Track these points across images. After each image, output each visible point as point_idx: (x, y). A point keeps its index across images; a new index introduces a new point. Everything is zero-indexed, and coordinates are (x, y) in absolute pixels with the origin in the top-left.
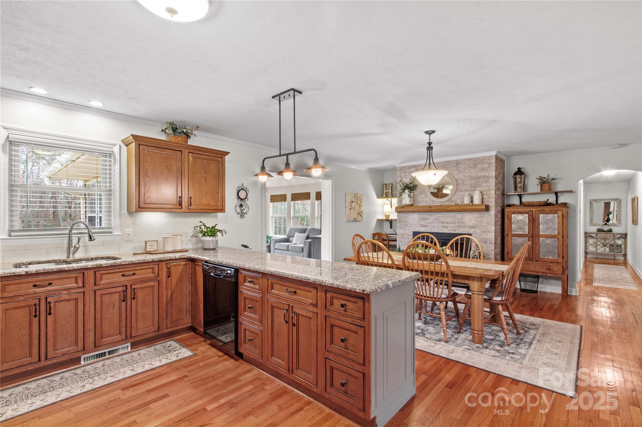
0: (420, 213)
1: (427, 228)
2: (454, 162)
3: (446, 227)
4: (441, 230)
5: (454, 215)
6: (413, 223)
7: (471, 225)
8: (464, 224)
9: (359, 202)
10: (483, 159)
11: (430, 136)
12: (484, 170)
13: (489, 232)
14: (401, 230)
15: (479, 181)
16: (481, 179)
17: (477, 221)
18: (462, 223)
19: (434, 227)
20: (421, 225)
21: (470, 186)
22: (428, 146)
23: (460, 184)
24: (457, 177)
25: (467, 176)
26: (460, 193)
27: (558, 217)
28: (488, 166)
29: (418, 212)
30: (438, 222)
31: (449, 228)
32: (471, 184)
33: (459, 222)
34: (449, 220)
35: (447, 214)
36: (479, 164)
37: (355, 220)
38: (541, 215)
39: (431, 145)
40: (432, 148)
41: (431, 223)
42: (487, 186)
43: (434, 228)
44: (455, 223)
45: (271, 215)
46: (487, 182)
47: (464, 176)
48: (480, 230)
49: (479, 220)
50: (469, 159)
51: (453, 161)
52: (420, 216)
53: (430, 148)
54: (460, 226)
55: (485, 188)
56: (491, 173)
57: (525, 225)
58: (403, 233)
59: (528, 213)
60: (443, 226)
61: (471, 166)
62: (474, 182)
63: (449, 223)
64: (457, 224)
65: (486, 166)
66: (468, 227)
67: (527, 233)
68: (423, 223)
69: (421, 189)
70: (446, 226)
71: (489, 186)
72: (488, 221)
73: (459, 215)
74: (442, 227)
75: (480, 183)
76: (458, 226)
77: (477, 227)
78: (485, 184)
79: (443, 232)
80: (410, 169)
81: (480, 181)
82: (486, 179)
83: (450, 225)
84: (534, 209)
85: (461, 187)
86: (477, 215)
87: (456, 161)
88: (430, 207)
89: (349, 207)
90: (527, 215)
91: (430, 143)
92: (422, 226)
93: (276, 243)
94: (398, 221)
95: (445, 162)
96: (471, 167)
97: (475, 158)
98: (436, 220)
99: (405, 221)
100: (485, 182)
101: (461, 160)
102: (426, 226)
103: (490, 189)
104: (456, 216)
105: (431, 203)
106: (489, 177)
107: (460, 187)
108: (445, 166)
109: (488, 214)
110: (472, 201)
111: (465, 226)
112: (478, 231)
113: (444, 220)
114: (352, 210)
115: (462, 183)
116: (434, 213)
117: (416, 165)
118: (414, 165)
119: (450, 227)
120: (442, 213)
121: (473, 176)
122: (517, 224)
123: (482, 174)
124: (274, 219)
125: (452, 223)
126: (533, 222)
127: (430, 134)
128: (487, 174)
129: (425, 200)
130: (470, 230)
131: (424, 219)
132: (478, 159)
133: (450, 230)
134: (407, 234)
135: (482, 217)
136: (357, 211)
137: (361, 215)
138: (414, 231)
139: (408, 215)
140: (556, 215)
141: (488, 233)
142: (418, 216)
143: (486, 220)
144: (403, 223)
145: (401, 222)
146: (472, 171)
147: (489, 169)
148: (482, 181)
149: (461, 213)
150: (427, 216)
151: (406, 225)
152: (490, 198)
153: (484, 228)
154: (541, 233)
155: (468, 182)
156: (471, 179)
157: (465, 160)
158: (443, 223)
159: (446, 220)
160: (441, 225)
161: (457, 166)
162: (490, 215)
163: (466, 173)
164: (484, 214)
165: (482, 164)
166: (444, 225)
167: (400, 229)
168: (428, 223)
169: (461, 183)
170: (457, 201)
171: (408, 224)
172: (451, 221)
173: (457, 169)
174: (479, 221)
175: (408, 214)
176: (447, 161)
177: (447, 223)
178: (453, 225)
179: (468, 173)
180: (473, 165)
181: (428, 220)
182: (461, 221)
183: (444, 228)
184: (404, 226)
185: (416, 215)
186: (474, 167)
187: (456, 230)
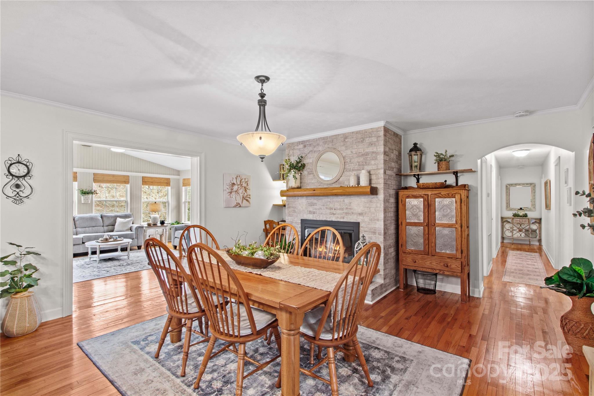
0: (309, 198)
2: (342, 136)
3: (333, 214)
4: (330, 218)
5: (342, 200)
6: (302, 209)
7: (360, 212)
8: (352, 210)
9: (244, 185)
10: (371, 131)
11: (262, 85)
12: (372, 144)
13: (378, 220)
14: (290, 217)
15: (367, 158)
16: (369, 155)
17: (365, 207)
18: (350, 209)
19: (322, 214)
20: (310, 211)
21: (357, 164)
22: (261, 98)
23: (347, 162)
24: (345, 154)
25: (355, 152)
26: (348, 173)
27: (456, 202)
28: (376, 140)
29: (307, 196)
30: (326, 208)
31: (337, 216)
32: (359, 162)
33: (347, 208)
34: (337, 206)
35: (335, 199)
36: (366, 138)
37: (238, 205)
38: (437, 199)
39: (264, 99)
40: (265, 102)
41: (319, 209)
42: (375, 164)
43: (322, 215)
44: (342, 209)
46: (376, 159)
47: (352, 152)
48: (369, 217)
49: (367, 206)
50: (357, 132)
51: (341, 134)
52: (308, 200)
53: (262, 103)
54: (348, 213)
55: (373, 167)
56: (379, 148)
57: (420, 211)
58: (291, 220)
59: (423, 197)
60: (331, 212)
62: (361, 159)
63: (338, 209)
64: (345, 211)
65: (374, 139)
66: (356, 214)
67: (422, 221)
68: (311, 209)
69: (309, 169)
70: (334, 213)
71: (378, 164)
72: (377, 207)
73: (347, 200)
74: (329, 214)
75: (368, 160)
76: (346, 213)
77: (366, 214)
78: (373, 162)
81: (368, 159)
82: (374, 155)
83: (338, 212)
84: (429, 193)
86: (366, 199)
87: (344, 134)
88: (314, 190)
89: (228, 190)
90: (422, 199)
91: (262, 95)
92: (310, 212)
93: (176, 231)
94: (286, 207)
95: (332, 136)
96: (359, 142)
97: (363, 131)
98: (324, 206)
99: (293, 207)
100: (373, 159)
101: (348, 133)
102: (314, 213)
103: (379, 168)
104: (344, 201)
105: (319, 186)
106: (377, 153)
107: (348, 165)
108: (333, 141)
109: (377, 198)
110: (358, 183)
111: (353, 213)
112: (366, 219)
113: (331, 206)
114: (233, 193)
115: (350, 161)
116: (322, 198)
117: (304, 141)
118: (302, 141)
119: (338, 214)
120: (330, 197)
121: (361, 152)
122: (412, 210)
123: (370, 149)
125: (340, 209)
126: (429, 207)
127: (263, 82)
128: (375, 150)
129: (313, 182)
130: (358, 217)
131: (312, 204)
132: (366, 131)
134: (295, 222)
135: (371, 202)
136: (241, 195)
137: (247, 200)
138: (302, 218)
139: (296, 200)
140: (454, 199)
141: (377, 222)
143: (374, 205)
144: (292, 209)
145: (289, 207)
146: (360, 147)
147: (377, 144)
148: (370, 158)
149: (349, 197)
150: (315, 201)
151: (295, 211)
152: (378, 179)
153: (373, 215)
154: (437, 222)
155: (356, 160)
156: (358, 156)
157: (353, 133)
158: (331, 209)
159: (334, 206)
160: (328, 211)
161: (345, 140)
162: (379, 200)
163: (354, 149)
164: (372, 198)
165: (370, 137)
166: (332, 211)
167: (289, 216)
168: (316, 209)
170: (345, 182)
171: (296, 210)
172: (339, 207)
173: (344, 144)
174: (368, 207)
175: (297, 198)
176: (334, 135)
177: (335, 209)
178: (341, 212)
179: (356, 149)
180: (360, 139)
181: (316, 206)
182: (349, 207)
183: (332, 215)
184: (293, 213)
185: (304, 200)
186: (362, 141)
187: (344, 218)
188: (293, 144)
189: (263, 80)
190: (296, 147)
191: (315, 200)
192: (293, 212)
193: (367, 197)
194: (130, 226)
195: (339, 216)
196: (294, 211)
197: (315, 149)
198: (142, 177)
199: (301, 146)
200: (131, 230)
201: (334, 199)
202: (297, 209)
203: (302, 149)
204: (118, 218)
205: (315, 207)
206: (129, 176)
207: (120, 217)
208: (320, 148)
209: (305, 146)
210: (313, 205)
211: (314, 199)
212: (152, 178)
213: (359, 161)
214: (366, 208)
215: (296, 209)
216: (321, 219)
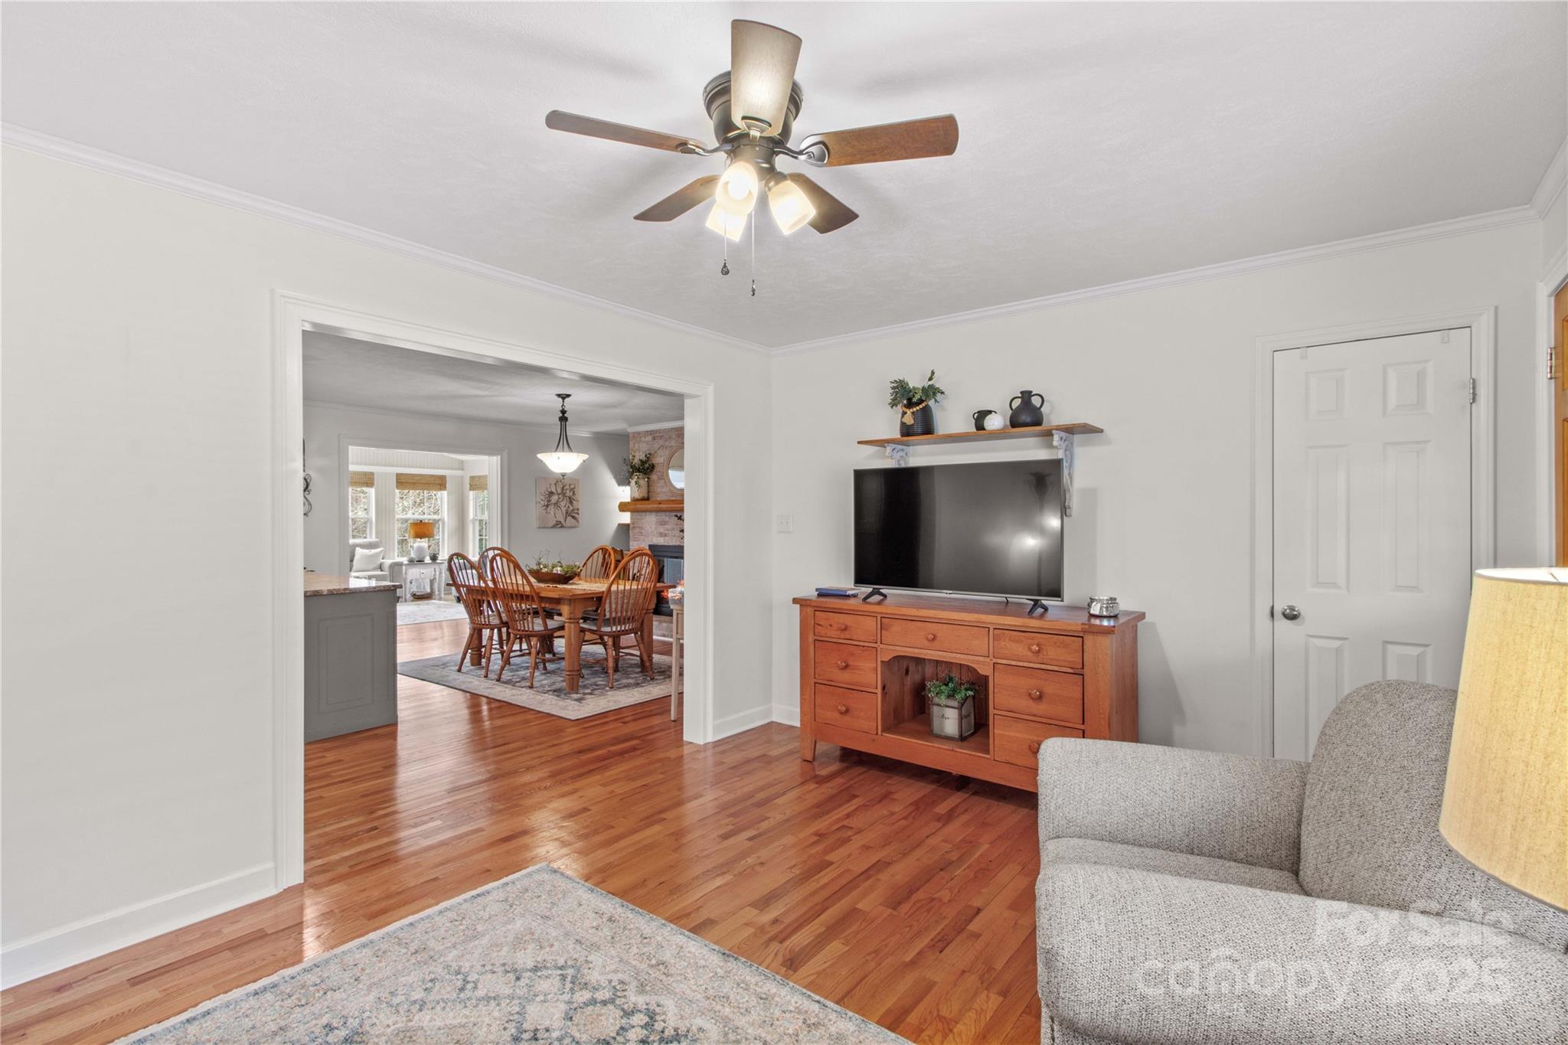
0: (659, 514)
6: (650, 530)
9: (568, 493)
11: (563, 402)
14: (635, 542)
20: (660, 533)
22: (561, 415)
29: (658, 511)
37: (558, 525)
39: (565, 415)
40: (566, 419)
41: (671, 530)
45: (471, 516)
52: (658, 517)
53: (563, 419)
68: (662, 529)
69: (659, 472)
88: (664, 503)
89: (542, 502)
91: (563, 412)
92: (661, 535)
94: (631, 526)
99: (640, 527)
102: (666, 535)
114: (552, 507)
117: (653, 431)
124: (477, 523)
127: (563, 399)
129: (663, 490)
131: (663, 523)
136: (564, 509)
137: (573, 517)
138: (652, 543)
139: (644, 517)
142: (656, 518)
144: (640, 530)
145: (635, 528)
150: (667, 518)
151: (641, 533)
167: (634, 540)
168: (668, 530)
171: (644, 532)
175: (644, 514)
184: (640, 536)
185: (653, 517)
188: (639, 433)
189: (564, 397)
190: (643, 439)
192: (639, 534)
194: (379, 563)
197: (667, 444)
198: (397, 474)
199: (650, 438)
200: (380, 568)
202: (645, 530)
203: (650, 443)
204: (357, 549)
205: (667, 526)
206: (372, 474)
207: (363, 546)
208: (673, 443)
209: (653, 439)
210: (665, 524)
211: (666, 515)
212: (414, 475)
215: (643, 530)
216: (674, 544)
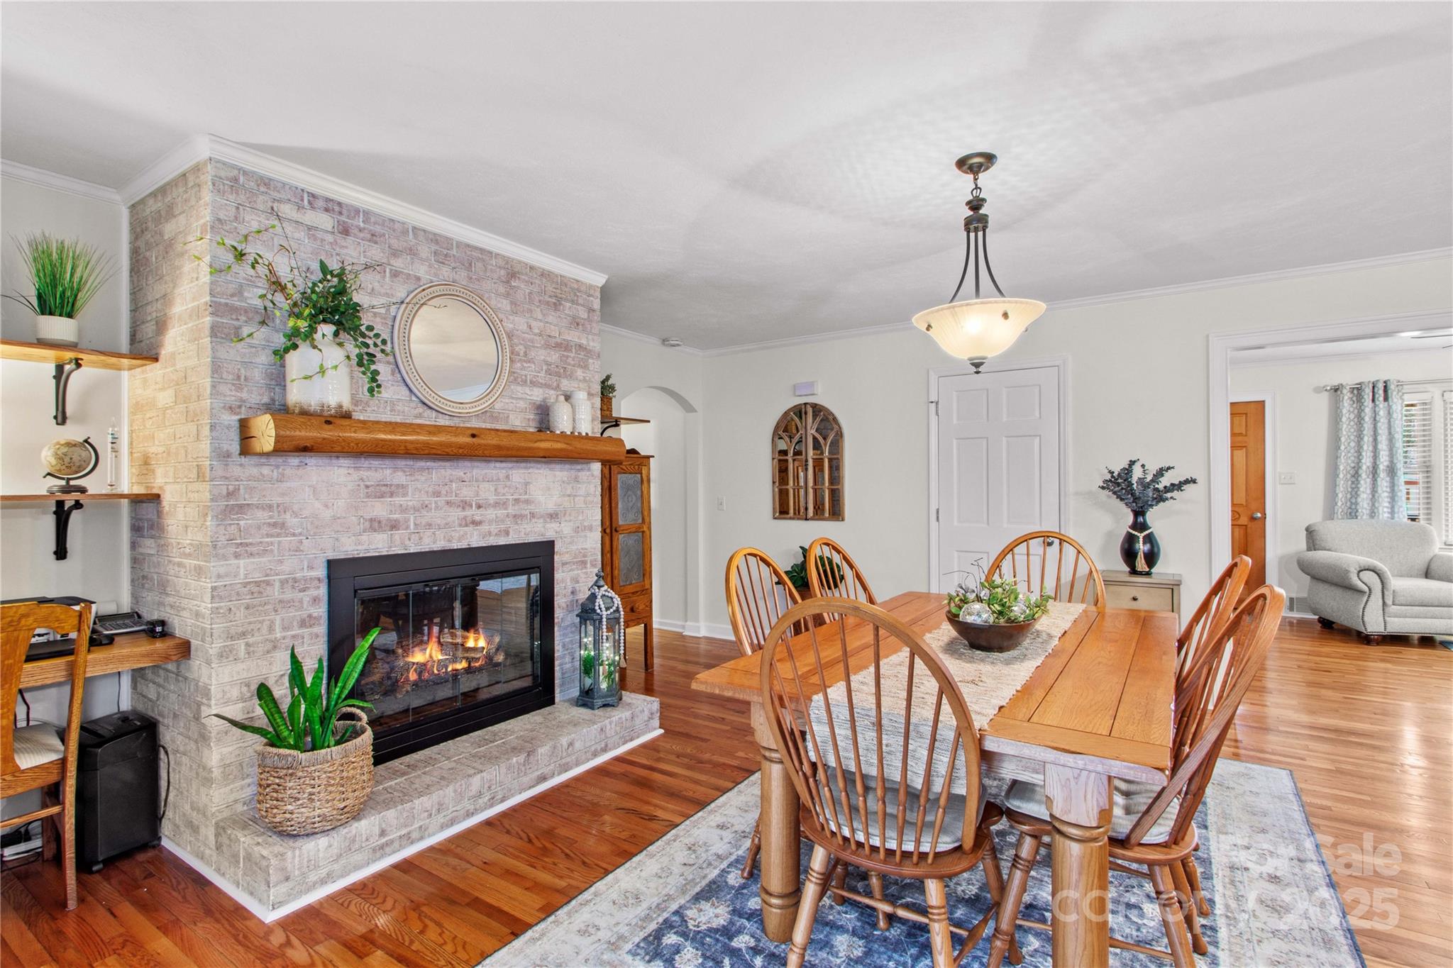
0: (365, 463)
1: (397, 534)
2: (501, 263)
3: (475, 523)
5: (502, 473)
6: (327, 514)
7: (550, 511)
8: (532, 507)
10: (576, 286)
11: (976, 179)
12: (578, 324)
13: (590, 528)
14: (242, 562)
15: (567, 357)
16: (571, 351)
17: (564, 495)
18: (527, 502)
19: (429, 525)
20: (371, 520)
21: (545, 368)
23: (518, 355)
24: (511, 326)
25: (536, 331)
26: (519, 388)
27: (642, 481)
28: (586, 316)
30: (448, 503)
31: (485, 528)
32: (548, 364)
33: (517, 501)
34: (487, 492)
35: (480, 470)
36: (566, 300)
38: (619, 476)
41: (416, 509)
42: (584, 380)
43: (429, 533)
44: (504, 504)
46: (585, 367)
47: (530, 327)
48: (571, 524)
49: (568, 492)
50: (545, 274)
51: (497, 255)
52: (365, 474)
53: (976, 220)
54: (522, 517)
56: (593, 341)
58: (258, 576)
60: (465, 518)
61: (548, 299)
62: (554, 357)
63: (487, 506)
64: (511, 510)
65: (583, 314)
66: (542, 517)
68: (380, 509)
70: (477, 518)
71: (590, 381)
72: (588, 495)
73: (518, 474)
74: (460, 525)
75: (569, 364)
76: (515, 516)
77: (565, 514)
78: (579, 373)
79: (463, 545)
80: (300, 208)
81: (570, 360)
82: (582, 355)
83: (491, 513)
85: (523, 368)
86: (565, 473)
87: (507, 260)
88: (474, 435)
91: (975, 205)
92: (375, 525)
95: (468, 246)
96: (548, 303)
97: (556, 276)
98: (437, 494)
99: (270, 507)
100: (580, 366)
101: (520, 262)
102: (394, 526)
104: (508, 477)
105: (416, 417)
106: (589, 352)
107: (519, 365)
108: (470, 265)
109: (589, 470)
111: (533, 515)
112: (566, 528)
113: (467, 493)
115: (525, 354)
117: (340, 204)
118: (328, 200)
119: (490, 522)
120: (462, 463)
121: (552, 334)
123: (573, 336)
125: (496, 505)
126: (610, 494)
128: (583, 342)
130: (548, 525)
131: (384, 491)
133: (490, 533)
134: (283, 583)
135: (576, 480)
138: (332, 555)
139: (288, 471)
140: (639, 476)
141: (588, 534)
142: (356, 475)
143: (583, 489)
144: (262, 516)
145: (242, 508)
146: (550, 318)
147: (588, 328)
148: (573, 359)
149: (524, 464)
150: (400, 478)
151: (283, 525)
153: (580, 518)
154: (620, 523)
155: (542, 355)
156: (547, 346)
157: (532, 268)
158: (465, 505)
159: (478, 495)
160: (455, 514)
161: (508, 282)
163: (536, 319)
164: (579, 470)
165: (573, 301)
166: (468, 513)
167: (237, 556)
168: (404, 510)
169: (522, 353)
171: (291, 521)
172: (492, 498)
173: (508, 294)
174: (569, 496)
176: (476, 248)
177: (479, 507)
178: (501, 512)
179: (541, 321)
180: (550, 297)
181: (405, 495)
182: (523, 497)
183: (471, 528)
184: (268, 535)
185: (343, 471)
186: (555, 304)
187: (507, 533)
188: (266, 182)
191: (400, 473)
192: (265, 530)
193: (567, 466)
195: (494, 528)
196: (275, 525)
197: (398, 263)
199: (325, 221)
201: (475, 472)
202: (295, 515)
203: (330, 238)
205: (398, 500)
208: (422, 271)
209: (345, 231)
210: (392, 495)
211: (396, 469)
213: (549, 359)
214: (567, 498)
215: (288, 516)
216: (425, 548)
